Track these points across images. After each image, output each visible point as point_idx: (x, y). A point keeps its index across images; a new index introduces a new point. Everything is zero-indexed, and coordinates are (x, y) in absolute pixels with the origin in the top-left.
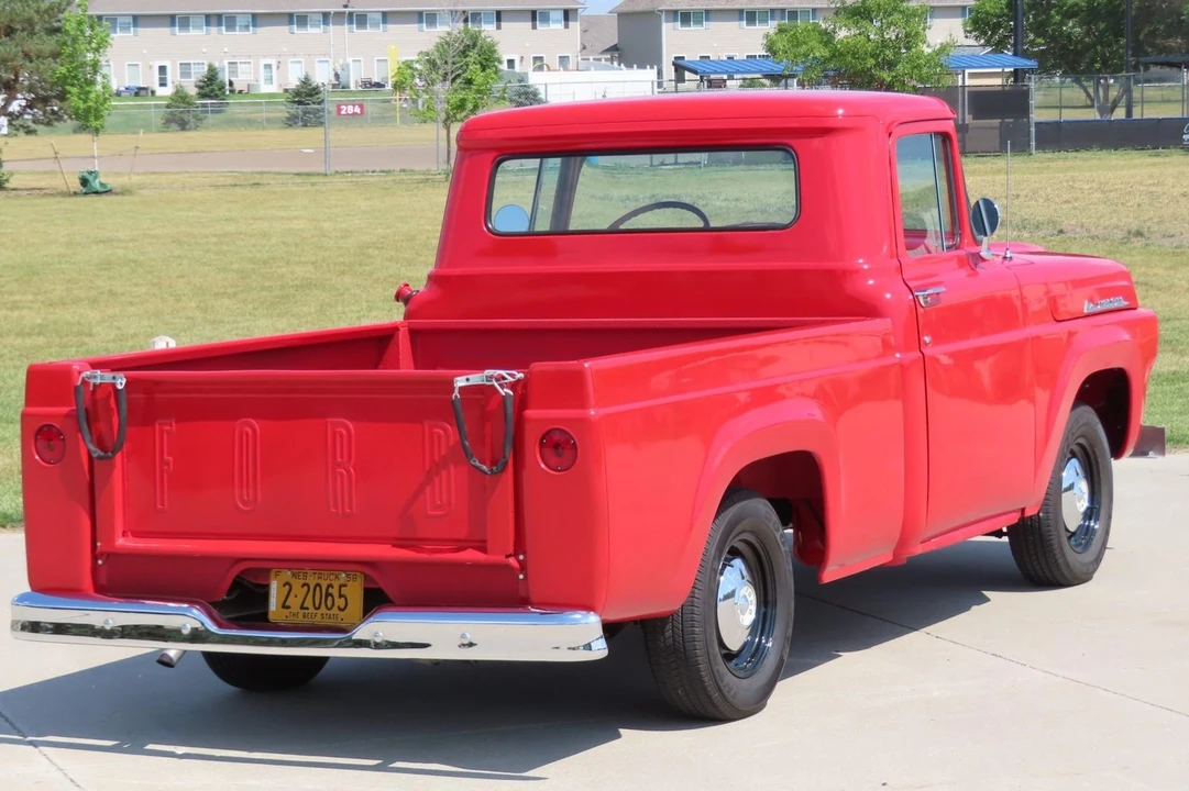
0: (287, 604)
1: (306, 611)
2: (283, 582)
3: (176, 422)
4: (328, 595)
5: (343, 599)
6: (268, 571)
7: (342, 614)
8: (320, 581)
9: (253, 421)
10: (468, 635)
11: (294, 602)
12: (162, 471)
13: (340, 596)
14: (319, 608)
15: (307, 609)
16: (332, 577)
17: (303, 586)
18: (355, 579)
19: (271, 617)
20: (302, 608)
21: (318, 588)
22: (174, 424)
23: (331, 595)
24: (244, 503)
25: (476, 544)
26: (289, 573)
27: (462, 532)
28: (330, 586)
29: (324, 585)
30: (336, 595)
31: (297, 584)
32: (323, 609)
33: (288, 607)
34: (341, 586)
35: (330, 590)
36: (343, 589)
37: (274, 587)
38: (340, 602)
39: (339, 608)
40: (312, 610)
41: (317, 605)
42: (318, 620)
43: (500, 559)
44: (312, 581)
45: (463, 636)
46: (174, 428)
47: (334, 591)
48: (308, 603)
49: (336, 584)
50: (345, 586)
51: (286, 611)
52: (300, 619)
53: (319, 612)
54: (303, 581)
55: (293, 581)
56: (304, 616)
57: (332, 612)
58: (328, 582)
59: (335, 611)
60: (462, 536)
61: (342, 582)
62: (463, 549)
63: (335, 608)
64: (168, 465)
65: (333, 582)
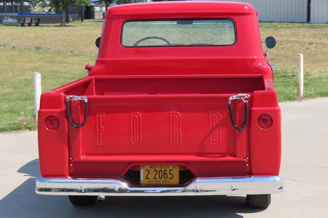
0: (148, 177)
1: (156, 180)
2: (146, 169)
3: (105, 114)
4: (165, 173)
5: (171, 175)
6: (140, 166)
7: (170, 180)
8: (161, 169)
9: (138, 113)
10: (233, 186)
11: (151, 177)
12: (99, 132)
13: (170, 174)
14: (161, 178)
15: (157, 179)
16: (166, 167)
17: (154, 171)
18: (176, 168)
19: (141, 182)
20: (154, 178)
21: (161, 171)
22: (104, 115)
23: (166, 174)
24: (135, 142)
25: (230, 154)
26: (148, 166)
27: (224, 150)
28: (166, 170)
29: (163, 170)
30: (168, 173)
31: (152, 170)
32: (163, 179)
33: (149, 179)
34: (170, 171)
35: (166, 172)
36: (171, 171)
37: (142, 172)
38: (171, 176)
39: (170, 178)
40: (158, 179)
41: (161, 177)
42: (161, 182)
43: (241, 159)
44: (158, 169)
45: (232, 187)
46: (104, 116)
47: (168, 172)
48: (157, 176)
49: (168, 170)
50: (172, 170)
51: (148, 180)
52: (154, 182)
53: (162, 180)
54: (154, 169)
55: (150, 169)
56: (155, 181)
57: (167, 180)
58: (165, 169)
59: (168, 179)
60: (224, 152)
61: (170, 169)
62: (225, 156)
63: (168, 178)
64: (102, 129)
65: (167, 169)
